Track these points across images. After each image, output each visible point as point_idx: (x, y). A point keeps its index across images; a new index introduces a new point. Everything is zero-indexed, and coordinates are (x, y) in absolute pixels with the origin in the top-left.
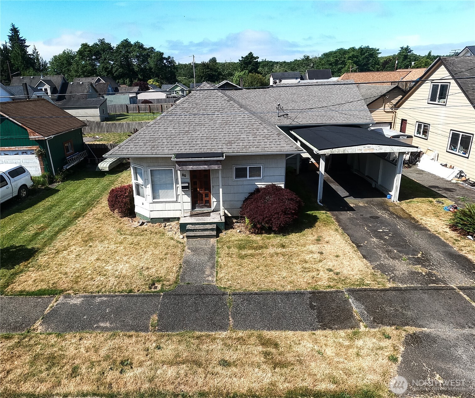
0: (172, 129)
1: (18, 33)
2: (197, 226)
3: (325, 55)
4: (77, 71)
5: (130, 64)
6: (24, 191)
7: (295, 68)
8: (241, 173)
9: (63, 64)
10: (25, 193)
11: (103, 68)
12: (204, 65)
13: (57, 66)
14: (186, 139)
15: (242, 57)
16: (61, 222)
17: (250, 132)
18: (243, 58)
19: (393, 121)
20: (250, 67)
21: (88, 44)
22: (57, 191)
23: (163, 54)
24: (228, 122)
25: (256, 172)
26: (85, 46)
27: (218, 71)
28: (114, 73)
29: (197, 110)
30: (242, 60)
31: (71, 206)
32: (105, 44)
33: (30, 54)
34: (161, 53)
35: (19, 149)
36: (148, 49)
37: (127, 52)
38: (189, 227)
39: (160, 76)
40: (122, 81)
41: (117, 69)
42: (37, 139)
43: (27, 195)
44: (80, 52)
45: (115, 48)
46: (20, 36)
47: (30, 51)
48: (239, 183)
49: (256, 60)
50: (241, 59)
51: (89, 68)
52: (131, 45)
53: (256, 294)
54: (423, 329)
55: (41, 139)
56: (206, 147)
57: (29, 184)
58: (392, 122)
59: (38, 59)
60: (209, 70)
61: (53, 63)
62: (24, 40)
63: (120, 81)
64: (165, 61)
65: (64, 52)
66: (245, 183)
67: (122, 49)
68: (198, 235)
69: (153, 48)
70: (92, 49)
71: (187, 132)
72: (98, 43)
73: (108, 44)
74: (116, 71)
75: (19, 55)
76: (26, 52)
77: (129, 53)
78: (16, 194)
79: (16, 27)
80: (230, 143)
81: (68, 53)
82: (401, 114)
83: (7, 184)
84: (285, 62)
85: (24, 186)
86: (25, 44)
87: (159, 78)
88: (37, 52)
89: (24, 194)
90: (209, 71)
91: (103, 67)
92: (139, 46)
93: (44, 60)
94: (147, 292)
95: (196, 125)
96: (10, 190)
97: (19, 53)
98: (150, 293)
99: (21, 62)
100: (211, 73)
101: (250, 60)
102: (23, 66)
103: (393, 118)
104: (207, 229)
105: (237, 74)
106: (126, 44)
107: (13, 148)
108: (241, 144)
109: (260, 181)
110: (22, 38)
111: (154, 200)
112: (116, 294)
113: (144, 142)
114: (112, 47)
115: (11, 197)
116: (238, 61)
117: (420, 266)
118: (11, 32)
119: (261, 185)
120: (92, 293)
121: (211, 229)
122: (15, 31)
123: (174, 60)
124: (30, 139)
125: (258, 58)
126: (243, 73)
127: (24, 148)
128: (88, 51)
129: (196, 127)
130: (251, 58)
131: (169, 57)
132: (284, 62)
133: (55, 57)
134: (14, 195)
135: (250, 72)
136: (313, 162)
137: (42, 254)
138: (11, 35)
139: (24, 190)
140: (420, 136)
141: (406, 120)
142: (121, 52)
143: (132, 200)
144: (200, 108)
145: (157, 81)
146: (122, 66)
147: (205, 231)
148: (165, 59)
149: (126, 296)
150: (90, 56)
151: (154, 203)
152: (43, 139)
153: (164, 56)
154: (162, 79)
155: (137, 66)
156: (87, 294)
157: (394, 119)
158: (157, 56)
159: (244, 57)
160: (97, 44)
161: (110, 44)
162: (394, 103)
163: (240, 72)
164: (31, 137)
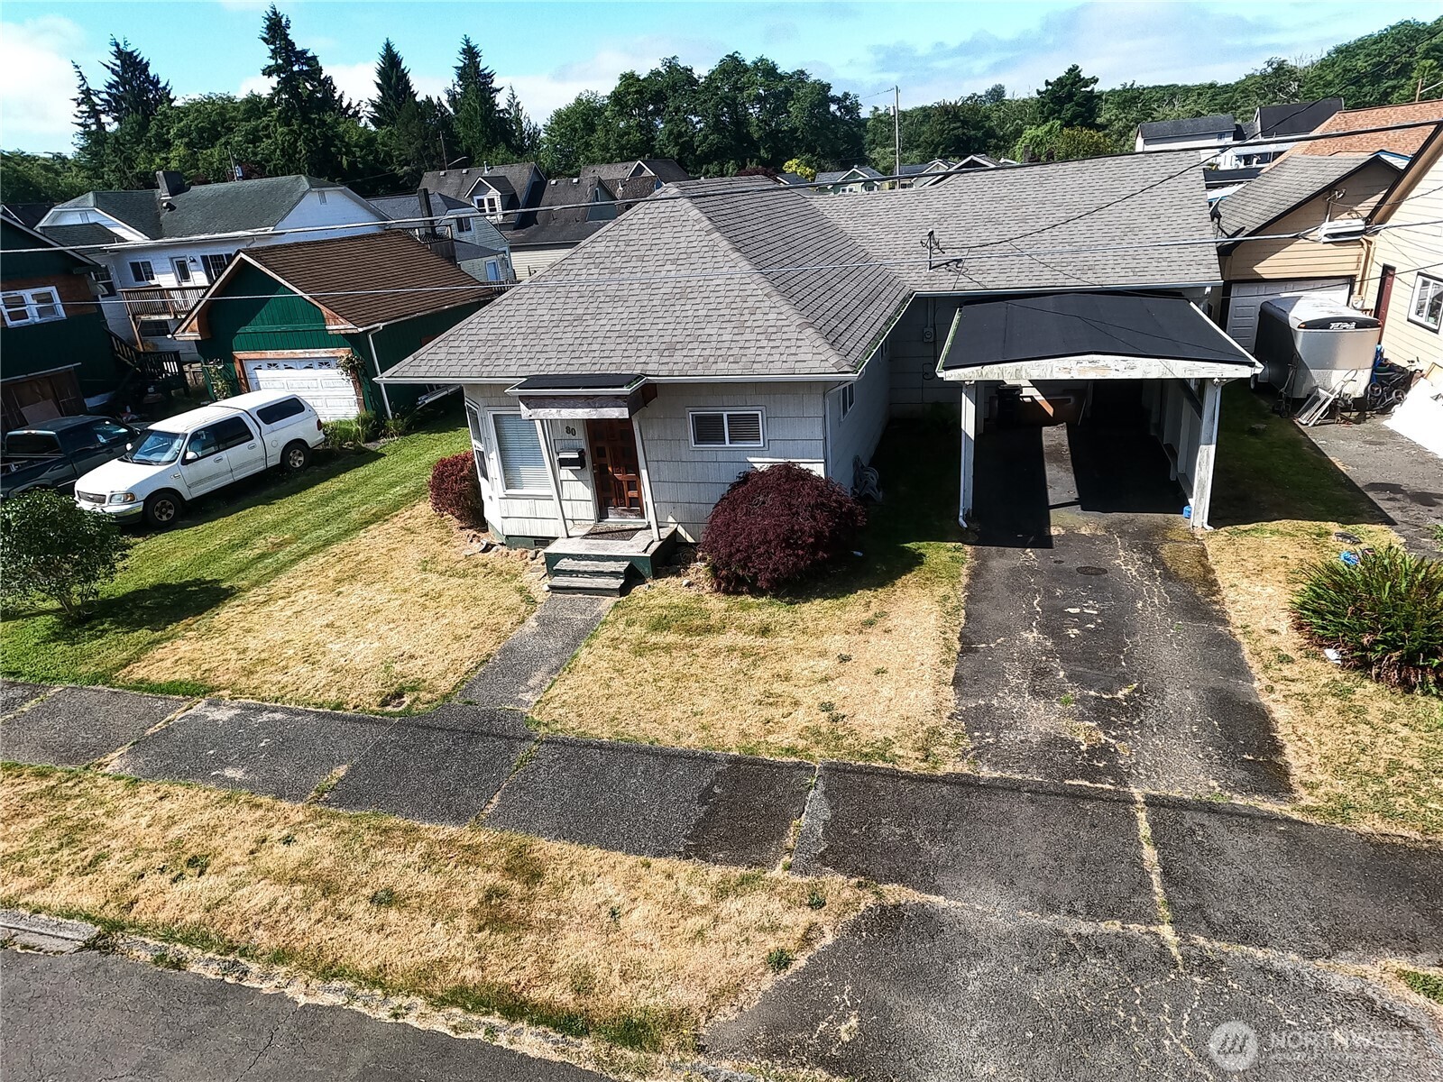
0: (545, 312)
1: (478, 60)
2: (583, 563)
3: (1342, 52)
4: (605, 148)
5: (740, 122)
6: (300, 455)
7: (1234, 103)
8: (708, 430)
9: (575, 130)
10: (301, 459)
11: (669, 135)
12: (946, 110)
13: (562, 135)
14: (568, 338)
15: (1047, 83)
16: (333, 530)
17: (733, 318)
18: (1050, 84)
19: (1361, 272)
20: (1068, 110)
21: (636, 73)
22: (380, 456)
23: (828, 87)
24: (689, 290)
25: (745, 428)
26: (629, 79)
27: (983, 127)
28: (698, 146)
29: (624, 260)
30: (1047, 90)
31: (379, 494)
32: (678, 70)
33: (502, 111)
34: (824, 86)
35: (312, 356)
36: (791, 77)
37: (735, 88)
38: (563, 564)
39: (819, 149)
40: (717, 169)
41: (706, 137)
42: (342, 332)
43: (306, 466)
44: (616, 97)
45: (703, 80)
46: (482, 67)
47: (501, 101)
48: (706, 457)
49: (1088, 89)
50: (1043, 88)
51: (636, 136)
52: (746, 69)
53: (601, 746)
54: (933, 898)
55: (349, 332)
56: (609, 361)
57: (314, 438)
58: (1355, 276)
59: (519, 122)
60: (959, 124)
61: (553, 130)
62: (490, 76)
63: (711, 167)
64: (833, 107)
65: (579, 101)
66: (721, 457)
67: (722, 80)
68: (577, 585)
69: (802, 72)
70: (644, 87)
71: (579, 318)
72: (661, 69)
73: (687, 69)
74: (701, 143)
75: (476, 113)
76: (494, 105)
77: (741, 90)
78: (274, 460)
79: (473, 44)
80: (672, 348)
81: (588, 101)
82: (1386, 248)
83: (252, 438)
84: (1212, 86)
85: (297, 444)
86: (493, 85)
87: (813, 156)
88: (518, 103)
89: (298, 461)
90: (959, 128)
91: (671, 132)
92: (769, 71)
93: (533, 124)
94: (372, 712)
95: (608, 299)
96: (259, 452)
97: (475, 109)
98: (377, 714)
99: (481, 132)
100: (964, 134)
101: (1069, 91)
102: (484, 140)
103: (1359, 262)
104: (602, 572)
105: (1030, 132)
106: (732, 67)
107: (299, 353)
108: (697, 352)
109: (758, 452)
110: (486, 72)
111: (510, 492)
112: (309, 709)
113: (471, 344)
114: (696, 76)
115: (262, 467)
116: (1035, 95)
117: (1094, 724)
118: (461, 57)
119: (761, 463)
120: (263, 700)
121: (612, 572)
122: (471, 53)
123: (860, 102)
124: (330, 333)
125: (1096, 81)
126: (1047, 129)
127: (321, 353)
128: (636, 92)
129: (605, 305)
130: (1073, 84)
131: (846, 95)
132: (1211, 84)
133: (558, 114)
134: (269, 464)
135: (1068, 124)
136: (1037, 398)
137: (237, 603)
138: (462, 64)
139: (298, 452)
140: (1421, 320)
141: (1393, 269)
142: (718, 88)
143: (477, 488)
144: (633, 254)
145: (809, 164)
146: (717, 127)
147: (599, 577)
148: (835, 100)
149: (325, 715)
150: (640, 104)
151: (508, 497)
152: (354, 331)
153: (832, 93)
154: (823, 157)
155: (757, 125)
156: (254, 701)
157: (1362, 265)
158: (812, 93)
159: (1051, 81)
160: (658, 73)
161: (691, 70)
162: (1366, 214)
163: (1038, 126)
164: (330, 328)
